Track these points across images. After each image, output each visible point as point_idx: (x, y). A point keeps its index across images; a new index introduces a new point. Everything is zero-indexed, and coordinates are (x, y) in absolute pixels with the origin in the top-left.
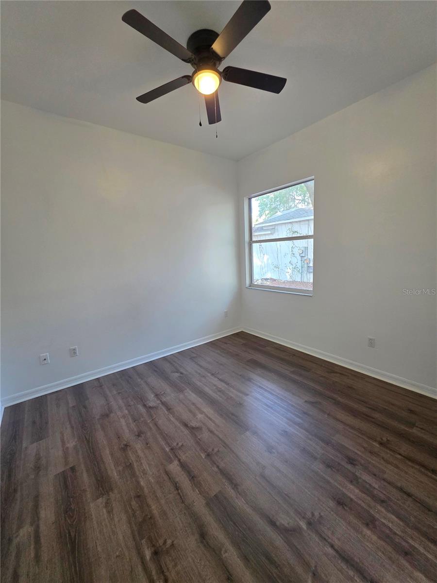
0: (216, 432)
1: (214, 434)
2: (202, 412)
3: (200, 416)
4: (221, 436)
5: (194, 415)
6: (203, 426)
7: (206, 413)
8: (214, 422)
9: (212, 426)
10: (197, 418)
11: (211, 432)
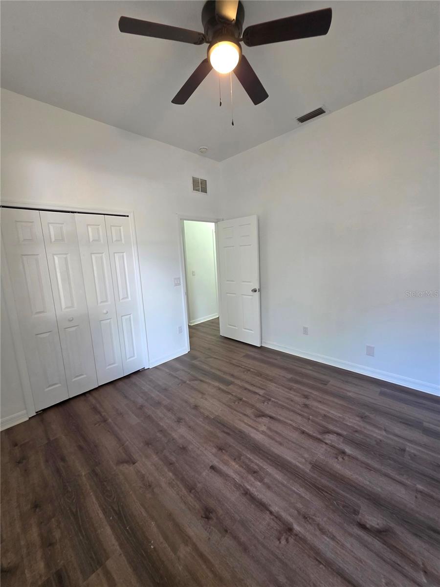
0: (241, 415)
1: (242, 413)
2: (263, 432)
3: (264, 428)
4: (235, 412)
5: (269, 428)
6: (255, 419)
7: (258, 433)
8: (245, 423)
9: (246, 420)
10: (265, 425)
11: (245, 415)
